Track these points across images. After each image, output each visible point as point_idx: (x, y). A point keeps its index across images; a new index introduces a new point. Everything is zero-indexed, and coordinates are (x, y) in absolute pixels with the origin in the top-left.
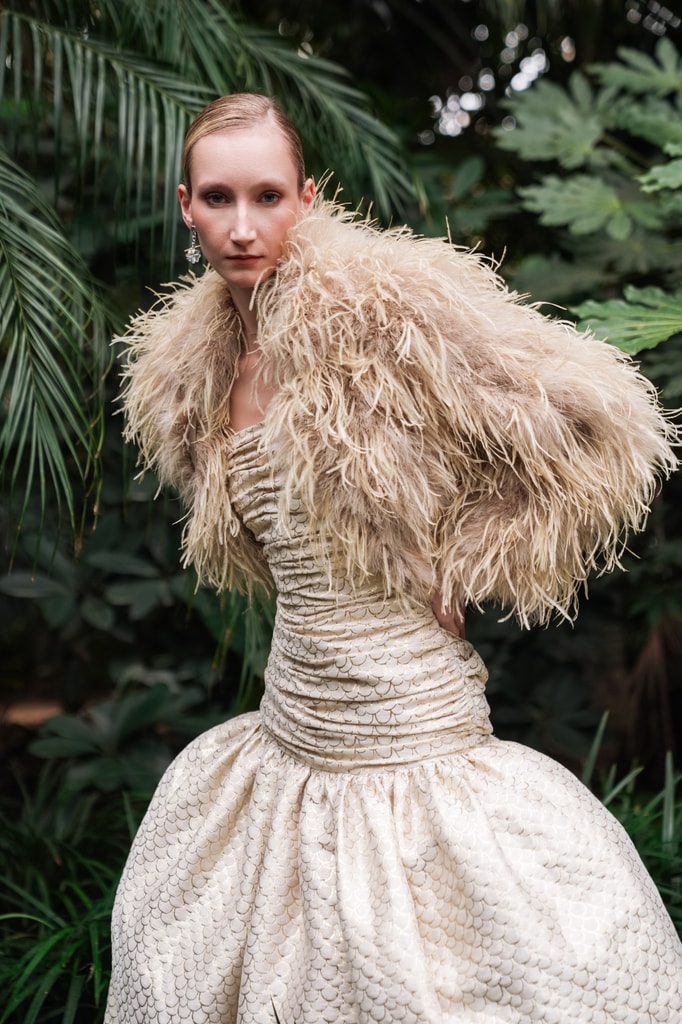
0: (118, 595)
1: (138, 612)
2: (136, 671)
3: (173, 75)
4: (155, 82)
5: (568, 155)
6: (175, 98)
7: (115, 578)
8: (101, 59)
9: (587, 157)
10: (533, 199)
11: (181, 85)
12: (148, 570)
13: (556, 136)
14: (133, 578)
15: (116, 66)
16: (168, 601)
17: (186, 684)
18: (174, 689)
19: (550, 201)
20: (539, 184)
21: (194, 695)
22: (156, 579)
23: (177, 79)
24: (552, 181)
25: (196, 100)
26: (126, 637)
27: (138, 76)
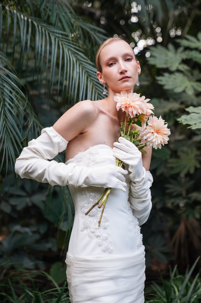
0: (13, 202)
1: (19, 208)
2: (18, 228)
3: (53, 27)
4: (48, 29)
5: (171, 67)
6: (54, 35)
7: (12, 196)
8: (30, 20)
9: (178, 68)
10: (161, 81)
11: (55, 31)
12: (23, 194)
13: (167, 61)
14: (19, 196)
15: (35, 23)
16: (30, 204)
17: (34, 232)
18: (30, 234)
19: (166, 81)
20: (162, 75)
21: (37, 237)
22: (26, 197)
23: (54, 29)
24: (166, 75)
25: (61, 36)
26: (15, 216)
27: (42, 27)
